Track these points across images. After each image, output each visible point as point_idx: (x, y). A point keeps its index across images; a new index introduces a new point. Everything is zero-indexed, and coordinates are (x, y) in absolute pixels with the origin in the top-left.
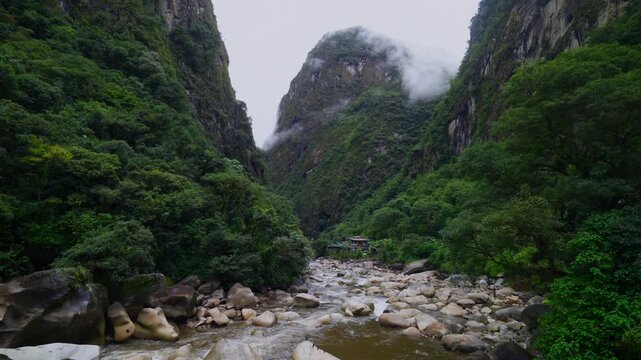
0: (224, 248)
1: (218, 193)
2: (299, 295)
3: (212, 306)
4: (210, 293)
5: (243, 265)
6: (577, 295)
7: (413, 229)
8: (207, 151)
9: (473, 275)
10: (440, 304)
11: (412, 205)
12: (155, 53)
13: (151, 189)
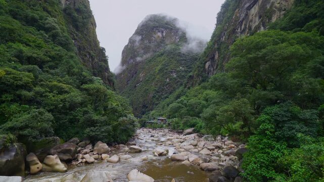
0: (92, 123)
1: (90, 95)
2: (132, 146)
3: (86, 153)
4: (84, 147)
5: (102, 132)
6: (260, 143)
7: (188, 113)
8: (84, 73)
9: (215, 135)
10: (199, 149)
11: (188, 102)
12: (55, 19)
13: (53, 92)
